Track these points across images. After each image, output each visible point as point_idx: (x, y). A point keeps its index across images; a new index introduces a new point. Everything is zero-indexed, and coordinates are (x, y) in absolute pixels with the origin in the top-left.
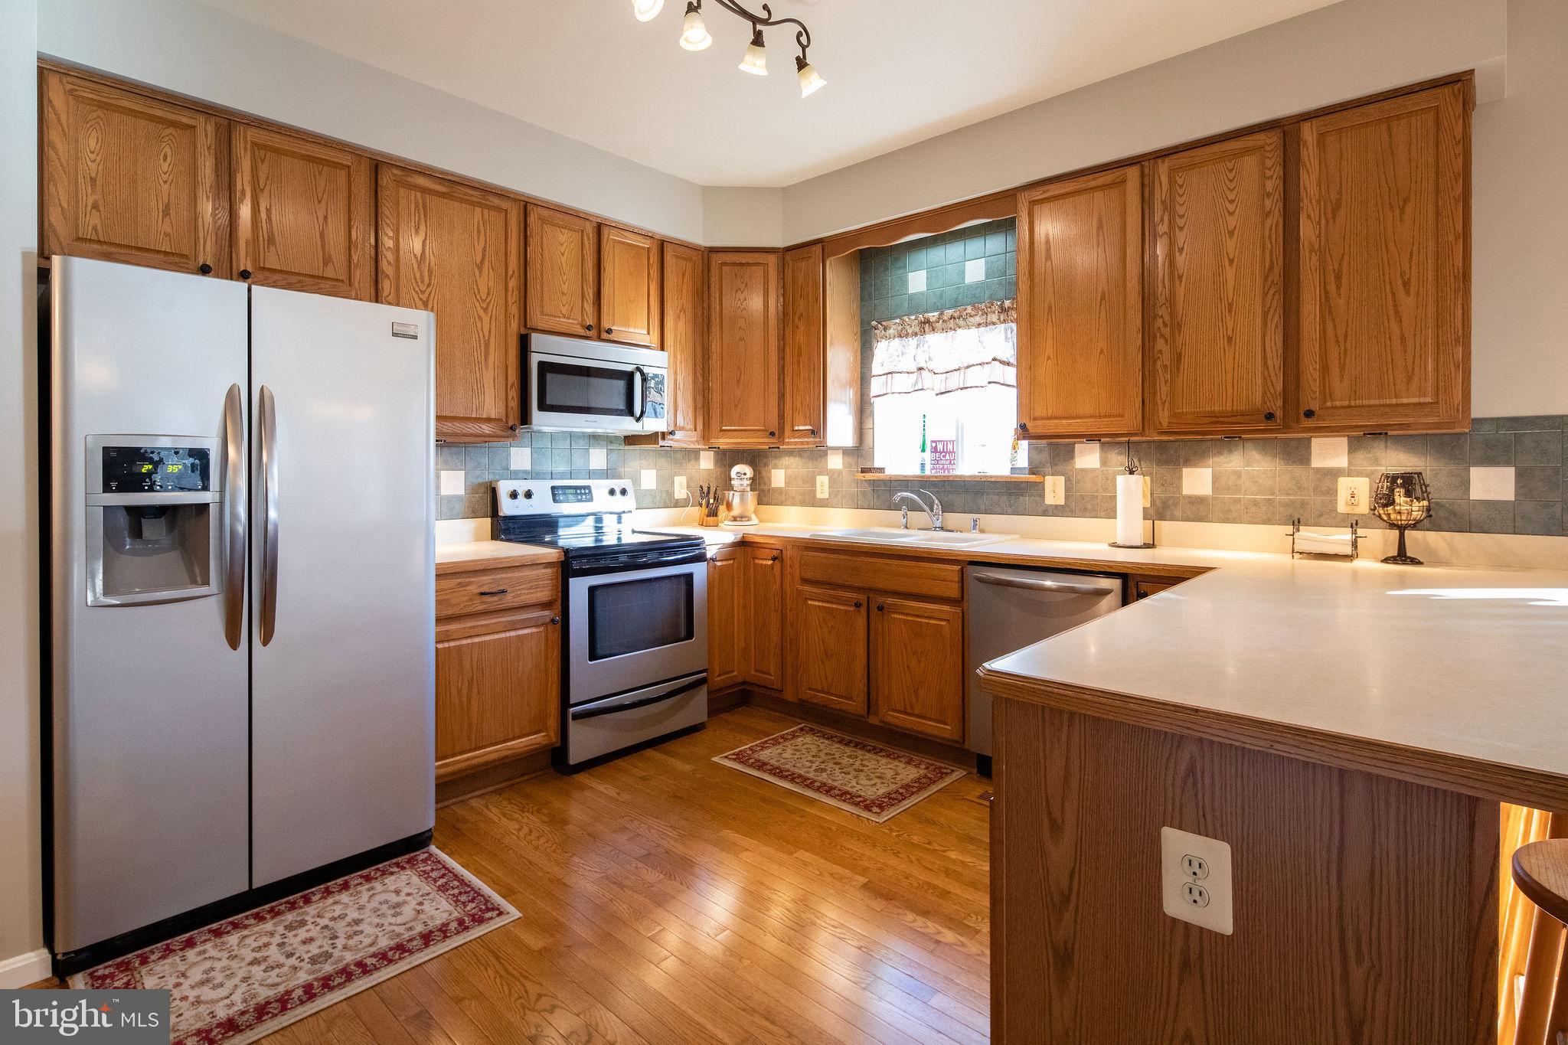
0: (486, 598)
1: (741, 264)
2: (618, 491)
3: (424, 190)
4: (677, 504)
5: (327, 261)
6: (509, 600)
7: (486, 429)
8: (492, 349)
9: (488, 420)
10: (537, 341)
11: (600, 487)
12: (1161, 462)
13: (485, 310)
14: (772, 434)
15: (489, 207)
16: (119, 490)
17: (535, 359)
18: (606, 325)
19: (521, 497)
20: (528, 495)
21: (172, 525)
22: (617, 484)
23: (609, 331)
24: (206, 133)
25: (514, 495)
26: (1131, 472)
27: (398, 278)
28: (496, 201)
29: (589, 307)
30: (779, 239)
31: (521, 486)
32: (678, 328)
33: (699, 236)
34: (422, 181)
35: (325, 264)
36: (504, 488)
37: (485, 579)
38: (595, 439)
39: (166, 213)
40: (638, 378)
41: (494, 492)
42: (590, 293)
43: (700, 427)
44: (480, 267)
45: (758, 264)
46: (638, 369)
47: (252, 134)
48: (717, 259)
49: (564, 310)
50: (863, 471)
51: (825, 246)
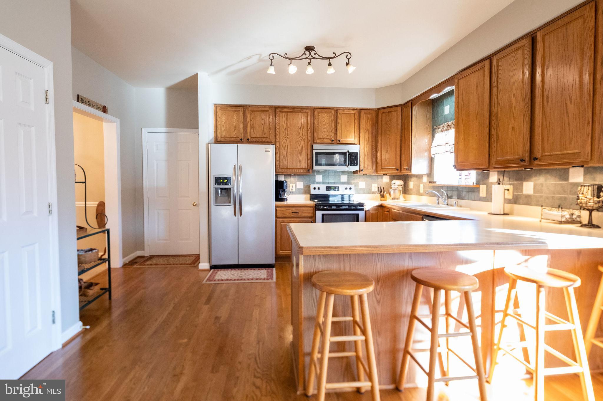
0: (293, 214)
1: (389, 112)
2: (348, 188)
3: (286, 112)
4: (374, 193)
5: (264, 134)
6: (300, 215)
7: (302, 171)
8: (303, 150)
9: (302, 168)
10: (315, 146)
11: (342, 187)
12: (517, 179)
13: (302, 140)
14: (397, 170)
15: (303, 112)
16: (218, 185)
17: (314, 151)
18: (338, 139)
19: (317, 189)
20: (319, 189)
22: (348, 186)
23: (339, 141)
24: (242, 110)
25: (315, 189)
26: (499, 184)
27: (280, 135)
28: (305, 110)
29: (333, 135)
30: (400, 101)
31: (317, 186)
32: (366, 137)
33: (373, 105)
34: (286, 110)
35: (264, 135)
36: (312, 186)
37: (293, 209)
38: (343, 172)
39: (235, 129)
40: (347, 154)
41: (310, 187)
42: (333, 130)
43: (374, 168)
44: (300, 129)
45: (394, 111)
46: (348, 152)
47: (250, 109)
48: (381, 111)
49: (325, 137)
50: (430, 183)
51: (412, 102)
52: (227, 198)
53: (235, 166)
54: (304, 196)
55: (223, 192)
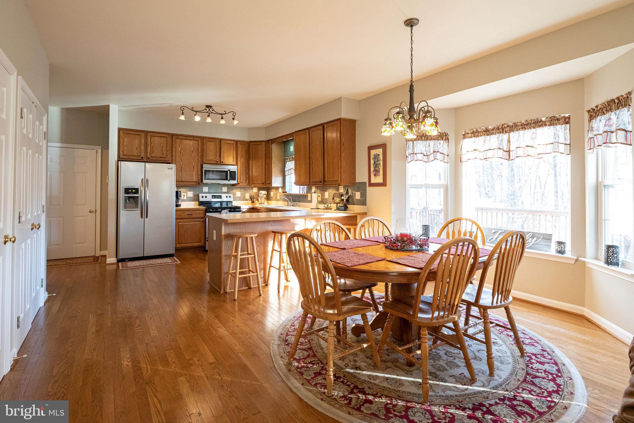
0: (189, 216)
1: (257, 145)
2: (228, 197)
3: (181, 139)
4: (246, 200)
5: (163, 154)
6: (193, 216)
7: (193, 183)
8: (195, 167)
9: (194, 182)
10: (204, 166)
11: (224, 196)
12: (322, 191)
13: (194, 160)
14: (263, 184)
15: (195, 140)
16: (127, 194)
17: (204, 169)
18: (222, 161)
19: (204, 197)
20: (206, 197)
21: (134, 200)
22: (228, 195)
23: (222, 162)
24: (143, 135)
25: (203, 197)
26: (315, 193)
27: (176, 155)
28: (196, 139)
29: (218, 158)
30: (264, 139)
31: (204, 195)
32: (241, 161)
33: (246, 139)
34: (181, 137)
35: (162, 154)
36: (201, 195)
37: (189, 212)
38: (224, 185)
39: (137, 149)
40: (229, 172)
41: (198, 196)
42: (218, 155)
43: (247, 182)
44: (192, 152)
45: (260, 145)
46: (229, 170)
47: (150, 134)
48: (251, 144)
49: (212, 159)
50: (283, 192)
51: (272, 141)
52: (134, 205)
53: (142, 179)
54: (194, 203)
55: (131, 200)
